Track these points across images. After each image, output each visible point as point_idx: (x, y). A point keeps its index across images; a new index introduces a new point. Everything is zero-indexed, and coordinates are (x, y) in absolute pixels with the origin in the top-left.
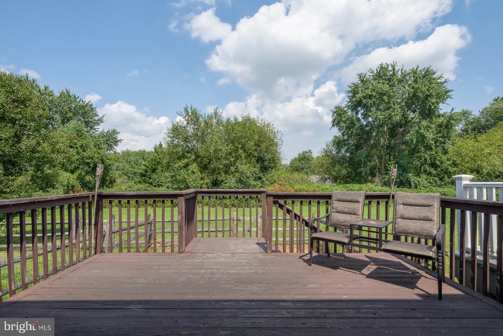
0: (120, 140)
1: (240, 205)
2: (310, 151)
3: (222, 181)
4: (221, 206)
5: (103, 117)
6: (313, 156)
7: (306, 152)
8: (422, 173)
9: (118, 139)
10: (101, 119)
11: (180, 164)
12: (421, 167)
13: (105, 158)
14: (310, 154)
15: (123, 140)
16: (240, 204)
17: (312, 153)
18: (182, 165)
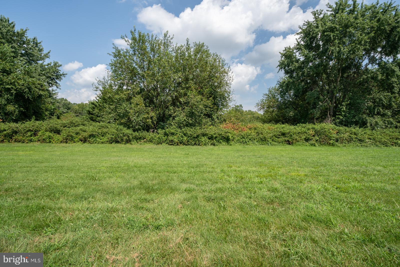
0: (63, 75)
1: (189, 143)
2: (241, 106)
3: (170, 116)
4: (167, 143)
5: (49, 53)
6: (243, 110)
7: (238, 106)
8: (375, 115)
9: (61, 73)
10: (47, 54)
11: (122, 95)
12: (374, 109)
13: (33, 87)
14: (241, 108)
15: (66, 74)
16: (190, 141)
17: (242, 107)
18: (124, 96)
